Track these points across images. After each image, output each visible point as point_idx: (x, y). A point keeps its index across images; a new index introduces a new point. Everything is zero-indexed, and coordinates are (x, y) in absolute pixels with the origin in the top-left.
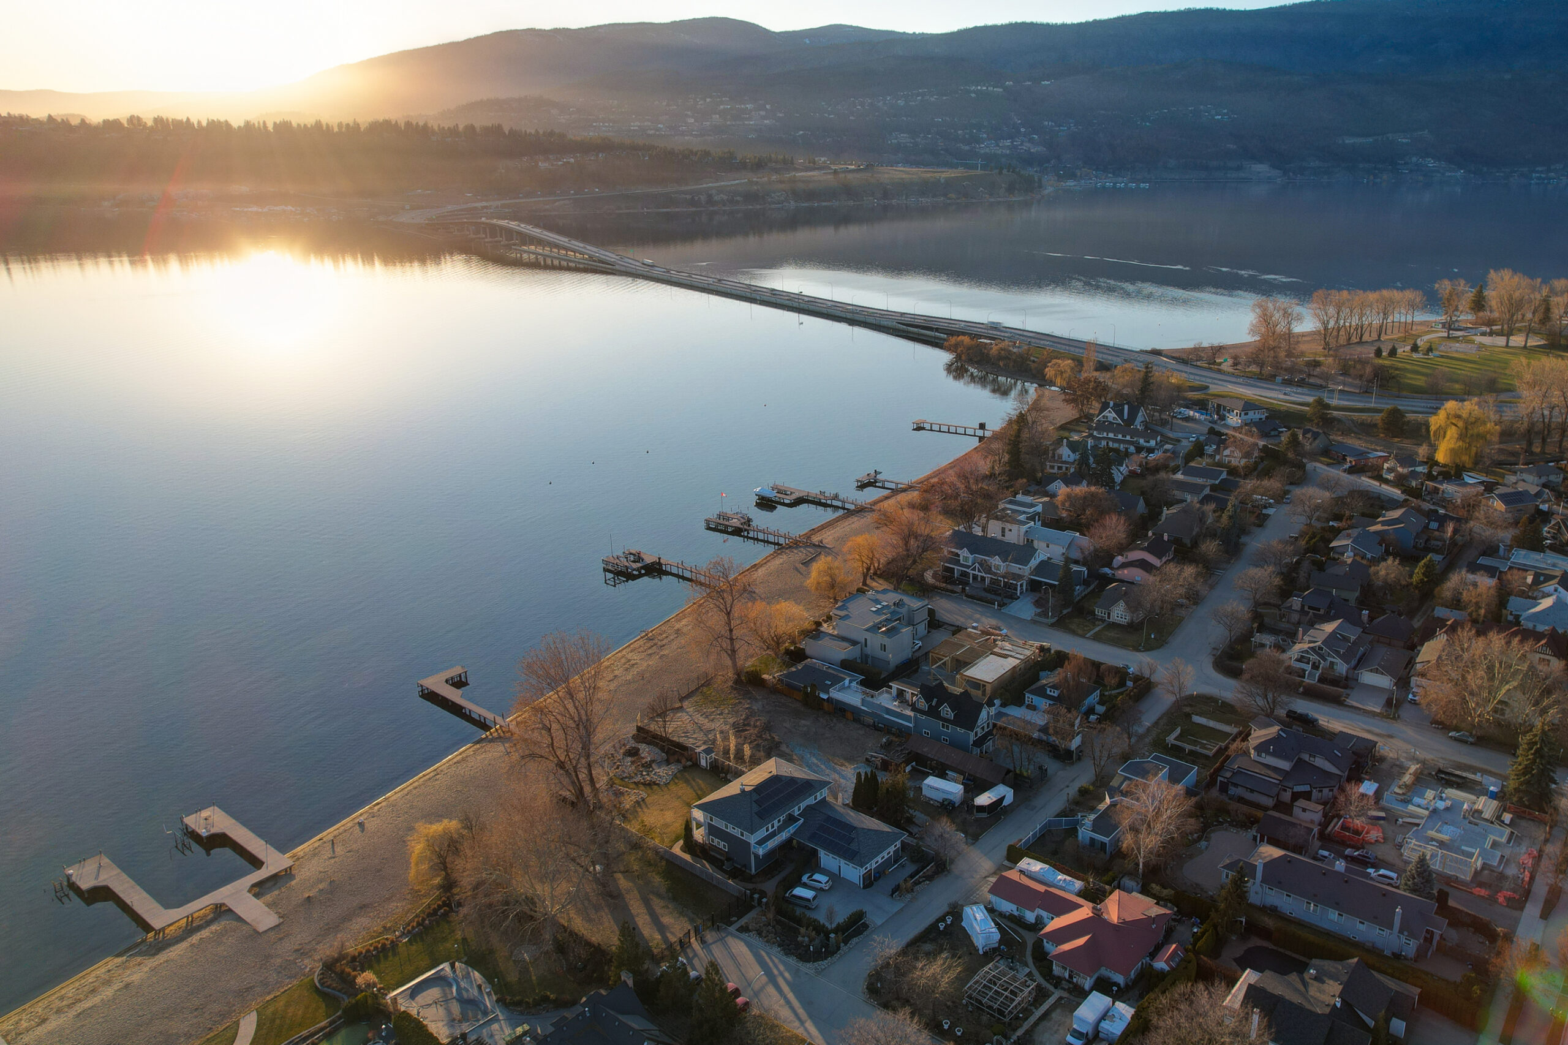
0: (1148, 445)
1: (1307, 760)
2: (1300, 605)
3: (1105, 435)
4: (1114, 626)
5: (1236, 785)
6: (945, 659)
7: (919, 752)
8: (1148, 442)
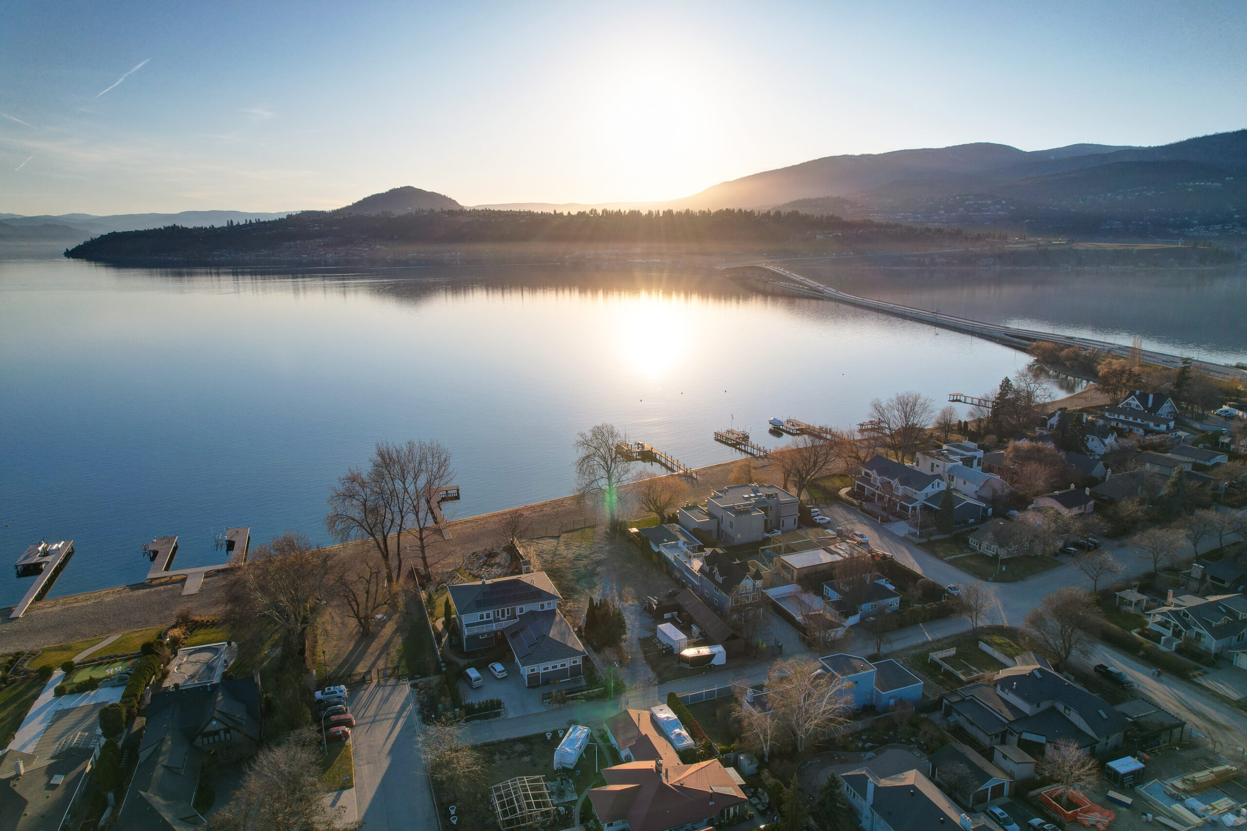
0: (1157, 428)
2: (1199, 573)
3: (1116, 416)
4: (983, 556)
5: (959, 714)
6: (780, 544)
7: (681, 603)
8: (1158, 426)
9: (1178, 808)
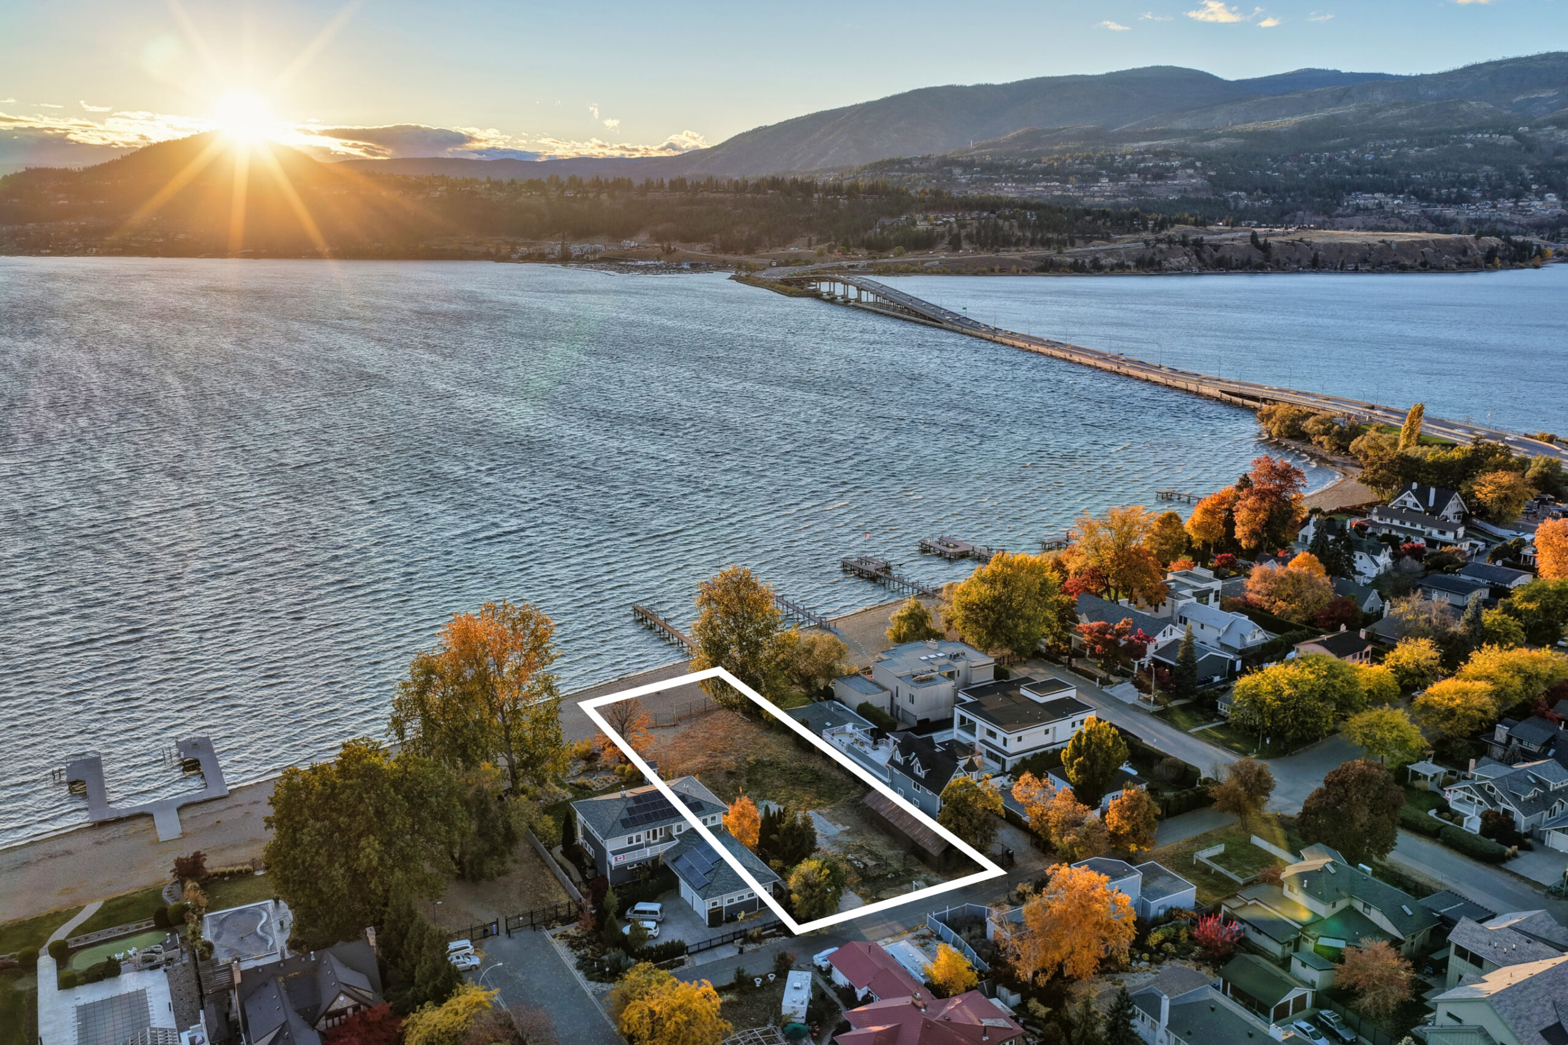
1: (1361, 910)
2: (1504, 737)
8: (1444, 534)
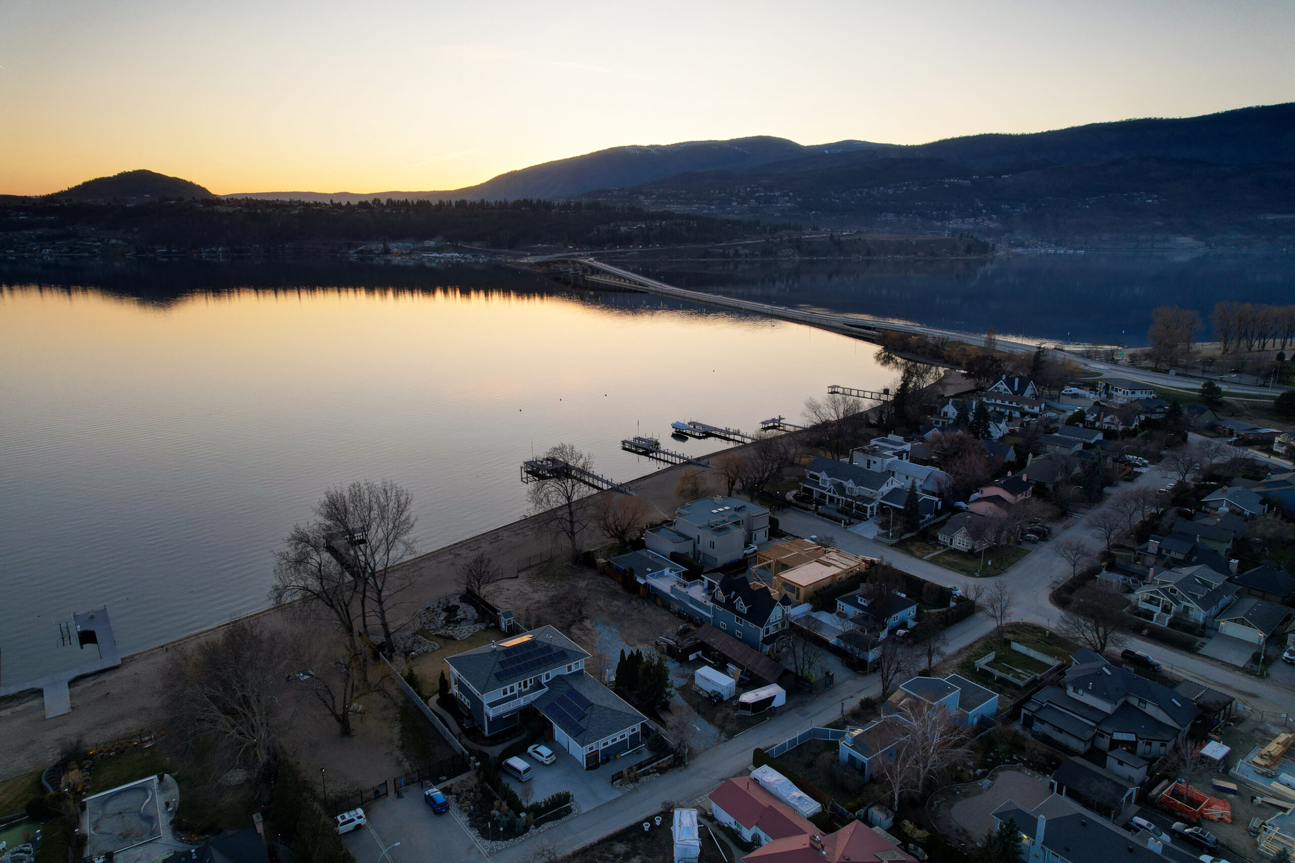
2: (1156, 549)
3: (993, 401)
4: (955, 552)
5: (1042, 721)
6: (769, 561)
7: (706, 641)
8: (1033, 408)
9: (1275, 785)
